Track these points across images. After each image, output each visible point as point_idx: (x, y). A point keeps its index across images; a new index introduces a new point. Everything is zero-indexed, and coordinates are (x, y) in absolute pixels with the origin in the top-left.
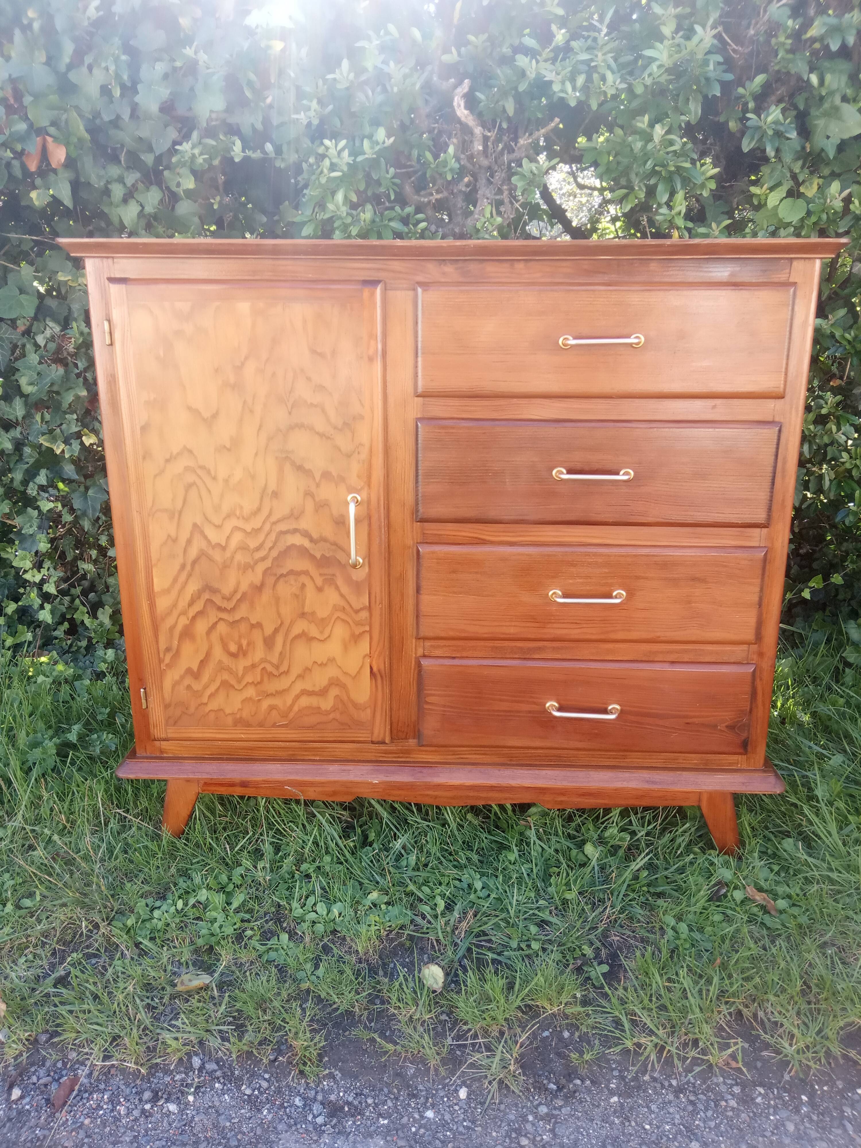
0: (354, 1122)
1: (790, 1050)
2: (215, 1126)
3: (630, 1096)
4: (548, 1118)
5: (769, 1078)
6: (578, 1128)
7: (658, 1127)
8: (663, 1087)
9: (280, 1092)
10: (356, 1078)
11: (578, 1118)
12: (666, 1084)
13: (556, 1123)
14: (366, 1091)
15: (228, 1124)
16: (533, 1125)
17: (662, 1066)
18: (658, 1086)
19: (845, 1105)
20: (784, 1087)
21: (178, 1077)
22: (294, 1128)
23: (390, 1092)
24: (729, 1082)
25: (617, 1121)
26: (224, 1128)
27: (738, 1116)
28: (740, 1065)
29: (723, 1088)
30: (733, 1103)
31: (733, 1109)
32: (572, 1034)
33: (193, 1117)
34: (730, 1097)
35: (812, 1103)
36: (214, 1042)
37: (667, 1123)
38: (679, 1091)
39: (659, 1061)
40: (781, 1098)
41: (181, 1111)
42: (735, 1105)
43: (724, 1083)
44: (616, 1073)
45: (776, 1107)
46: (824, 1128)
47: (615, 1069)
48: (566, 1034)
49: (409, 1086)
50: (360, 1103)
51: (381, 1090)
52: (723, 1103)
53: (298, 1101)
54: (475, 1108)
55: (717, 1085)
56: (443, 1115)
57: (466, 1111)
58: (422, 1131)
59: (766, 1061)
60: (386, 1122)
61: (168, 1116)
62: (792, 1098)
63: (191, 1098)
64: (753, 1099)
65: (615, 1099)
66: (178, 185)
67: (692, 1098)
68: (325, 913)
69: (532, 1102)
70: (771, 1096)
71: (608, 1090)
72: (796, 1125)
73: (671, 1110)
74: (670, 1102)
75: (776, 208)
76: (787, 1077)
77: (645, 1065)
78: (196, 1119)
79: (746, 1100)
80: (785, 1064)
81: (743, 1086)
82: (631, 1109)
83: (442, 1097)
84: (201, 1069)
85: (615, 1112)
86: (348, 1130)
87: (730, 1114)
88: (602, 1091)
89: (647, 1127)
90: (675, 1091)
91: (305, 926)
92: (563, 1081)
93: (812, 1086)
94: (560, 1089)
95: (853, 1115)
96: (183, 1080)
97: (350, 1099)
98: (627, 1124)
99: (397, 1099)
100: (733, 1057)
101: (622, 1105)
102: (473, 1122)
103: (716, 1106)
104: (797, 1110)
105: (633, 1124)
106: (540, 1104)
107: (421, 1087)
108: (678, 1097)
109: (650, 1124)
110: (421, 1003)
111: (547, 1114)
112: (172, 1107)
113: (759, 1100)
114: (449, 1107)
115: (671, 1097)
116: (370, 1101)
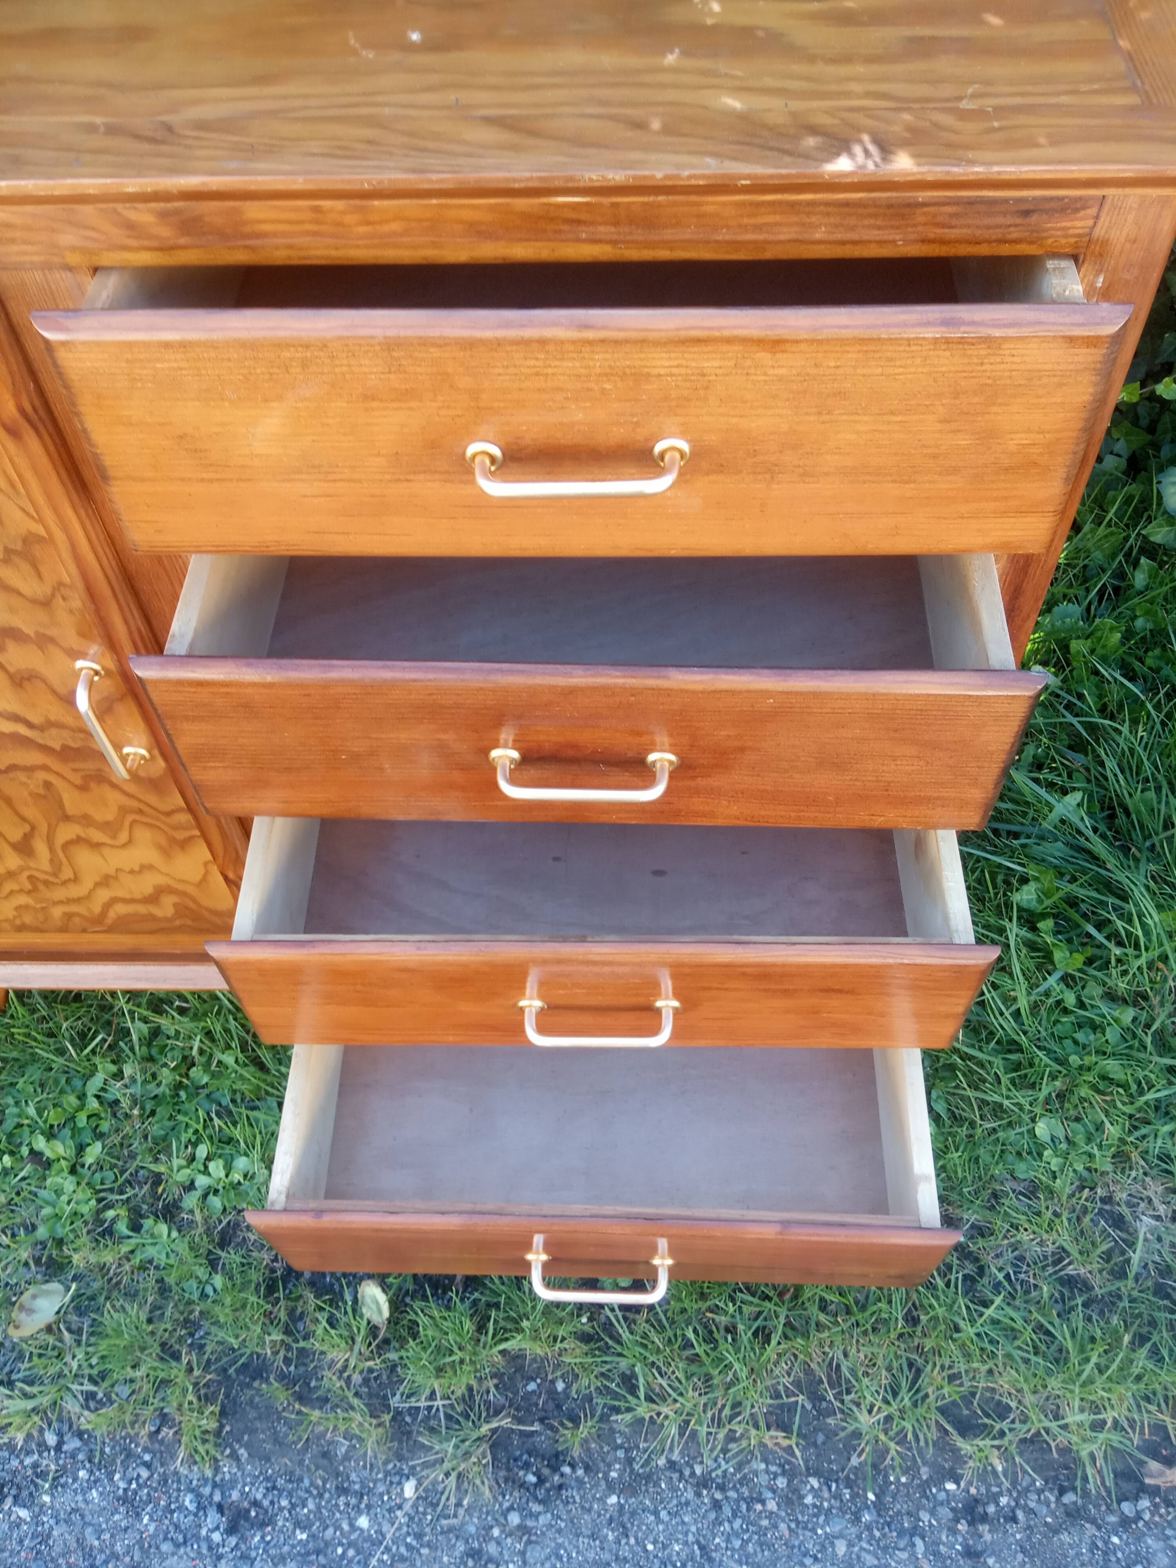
0: (263, 1537)
1: (866, 1424)
2: (80, 1542)
3: (634, 1493)
4: (522, 1529)
5: (830, 1462)
6: (560, 1546)
7: (665, 1547)
8: (681, 1477)
9: (166, 1481)
10: (268, 1460)
11: (559, 1531)
12: (687, 1472)
13: (529, 1542)
14: (280, 1482)
15: (96, 1543)
16: (498, 1543)
17: (687, 1443)
18: (676, 1476)
19: (923, 1507)
20: (847, 1477)
21: (28, 1461)
22: (182, 1550)
23: (312, 1484)
24: (773, 1468)
25: (611, 1536)
26: (91, 1548)
27: (775, 1527)
28: (792, 1443)
29: (763, 1479)
30: (772, 1506)
31: (770, 1515)
32: (568, 1386)
33: (51, 1528)
34: (769, 1495)
35: (879, 1506)
36: (72, 1406)
37: (677, 1541)
38: (704, 1482)
39: (681, 1435)
40: (838, 1496)
41: (35, 1517)
42: (775, 1509)
43: (767, 1471)
44: (621, 1454)
45: (828, 1513)
46: (885, 1549)
47: (621, 1447)
48: (560, 1386)
49: (338, 1474)
50: (272, 1503)
51: (300, 1479)
52: (759, 1507)
53: (188, 1501)
54: (425, 1514)
55: (756, 1473)
56: (380, 1524)
57: (411, 1518)
58: (351, 1553)
59: (831, 1434)
60: (304, 1536)
61: (18, 1526)
62: (854, 1496)
63: (46, 1498)
64: (801, 1497)
65: (613, 1499)
67: (718, 1496)
68: (222, 1174)
69: (501, 1505)
70: (826, 1495)
71: (607, 1480)
72: (850, 1545)
73: (686, 1519)
74: (687, 1503)
77: (662, 1443)
78: (55, 1533)
79: (791, 1500)
80: (855, 1442)
81: (791, 1475)
82: (633, 1514)
83: (381, 1495)
84: (58, 1448)
85: (611, 1520)
86: (253, 1554)
87: (765, 1523)
88: (597, 1485)
89: (650, 1547)
90: (698, 1485)
91: (196, 1195)
92: (546, 1471)
93: (886, 1477)
94: (541, 1481)
95: (931, 1525)
96: (35, 1465)
97: (259, 1496)
98: (623, 1542)
99: (321, 1496)
100: (785, 1429)
101: (621, 1507)
102: (419, 1536)
103: (748, 1510)
104: (857, 1519)
105: (632, 1541)
106: (511, 1508)
107: (353, 1477)
108: (698, 1495)
109: (655, 1542)
110: (359, 1339)
111: (519, 1527)
112: (24, 1513)
113: (809, 1500)
114: (390, 1511)
115: (690, 1495)
116: (284, 1503)
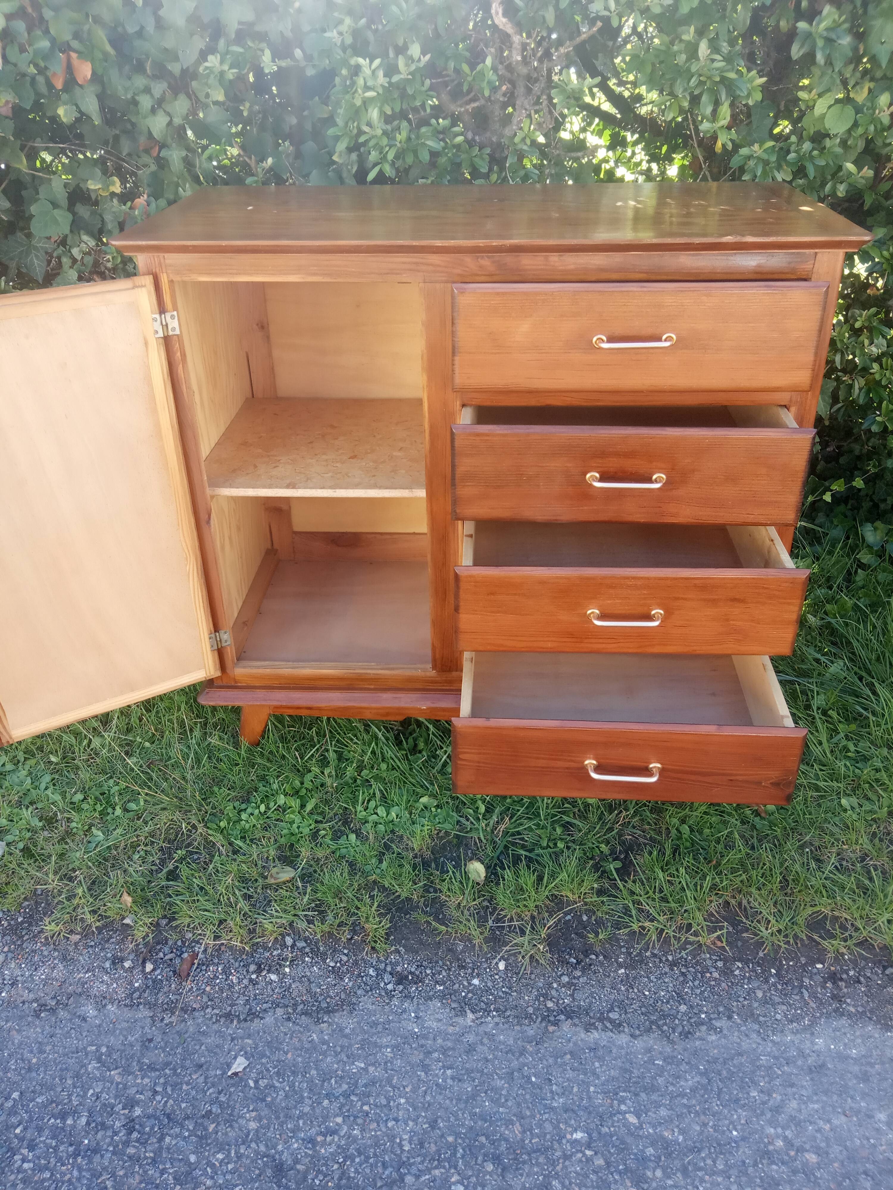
0: (417, 988)
1: (765, 933)
2: (309, 991)
3: (634, 969)
4: (569, 985)
5: (747, 955)
6: (592, 993)
7: (655, 993)
8: (661, 961)
9: (357, 964)
10: (417, 952)
11: (592, 986)
12: (664, 959)
13: (575, 990)
14: (424, 963)
15: (318, 990)
16: (557, 991)
17: (662, 945)
18: (657, 960)
19: (805, 976)
20: (758, 962)
21: (275, 953)
22: (370, 993)
23: (444, 964)
24: (714, 958)
25: (623, 988)
26: (315, 993)
27: (719, 984)
28: (724, 944)
29: (709, 963)
30: (716, 975)
31: (715, 979)
32: (590, 918)
33: (291, 985)
34: (714, 970)
35: (778, 975)
36: (301, 925)
37: (662, 990)
38: (673, 964)
39: (659, 941)
40: (755, 971)
41: (281, 980)
42: (718, 976)
43: (710, 959)
44: (624, 950)
45: (750, 978)
46: (786, 995)
47: (623, 946)
48: (585, 918)
49: (459, 960)
50: (421, 972)
51: (437, 962)
52: (708, 975)
53: (371, 972)
54: (512, 977)
55: (705, 960)
56: (486, 982)
57: (504, 980)
58: (470, 995)
59: (745, 941)
60: (442, 988)
61: (271, 984)
62: (763, 971)
63: (287, 970)
64: (733, 971)
65: (623, 971)
66: (207, 96)
67: (684, 970)
68: (385, 815)
69: (556, 973)
70: (747, 969)
71: (617, 963)
72: (764, 992)
73: (666, 980)
74: (666, 973)
75: (823, 117)
76: (761, 954)
77: (647, 944)
78: (293, 986)
79: (727, 972)
80: (760, 944)
81: (725, 960)
82: (635, 978)
83: (485, 969)
84: (293, 946)
85: (622, 981)
86: (413, 995)
87: (713, 983)
88: (612, 963)
89: (647, 993)
90: (671, 965)
91: (369, 826)
92: (581, 956)
93: (781, 962)
94: (578, 963)
95: (810, 984)
96: (279, 955)
97: (413, 970)
98: (631, 990)
99: (450, 970)
100: (719, 938)
101: (627, 975)
102: (510, 988)
103: (702, 977)
104: (766, 981)
105: (636, 990)
106: (563, 974)
107: (468, 960)
108: (673, 970)
109: (649, 991)
110: (467, 892)
111: (568, 983)
112: (274, 977)
113: (737, 972)
114: (491, 976)
115: (667, 969)
116: (428, 972)
